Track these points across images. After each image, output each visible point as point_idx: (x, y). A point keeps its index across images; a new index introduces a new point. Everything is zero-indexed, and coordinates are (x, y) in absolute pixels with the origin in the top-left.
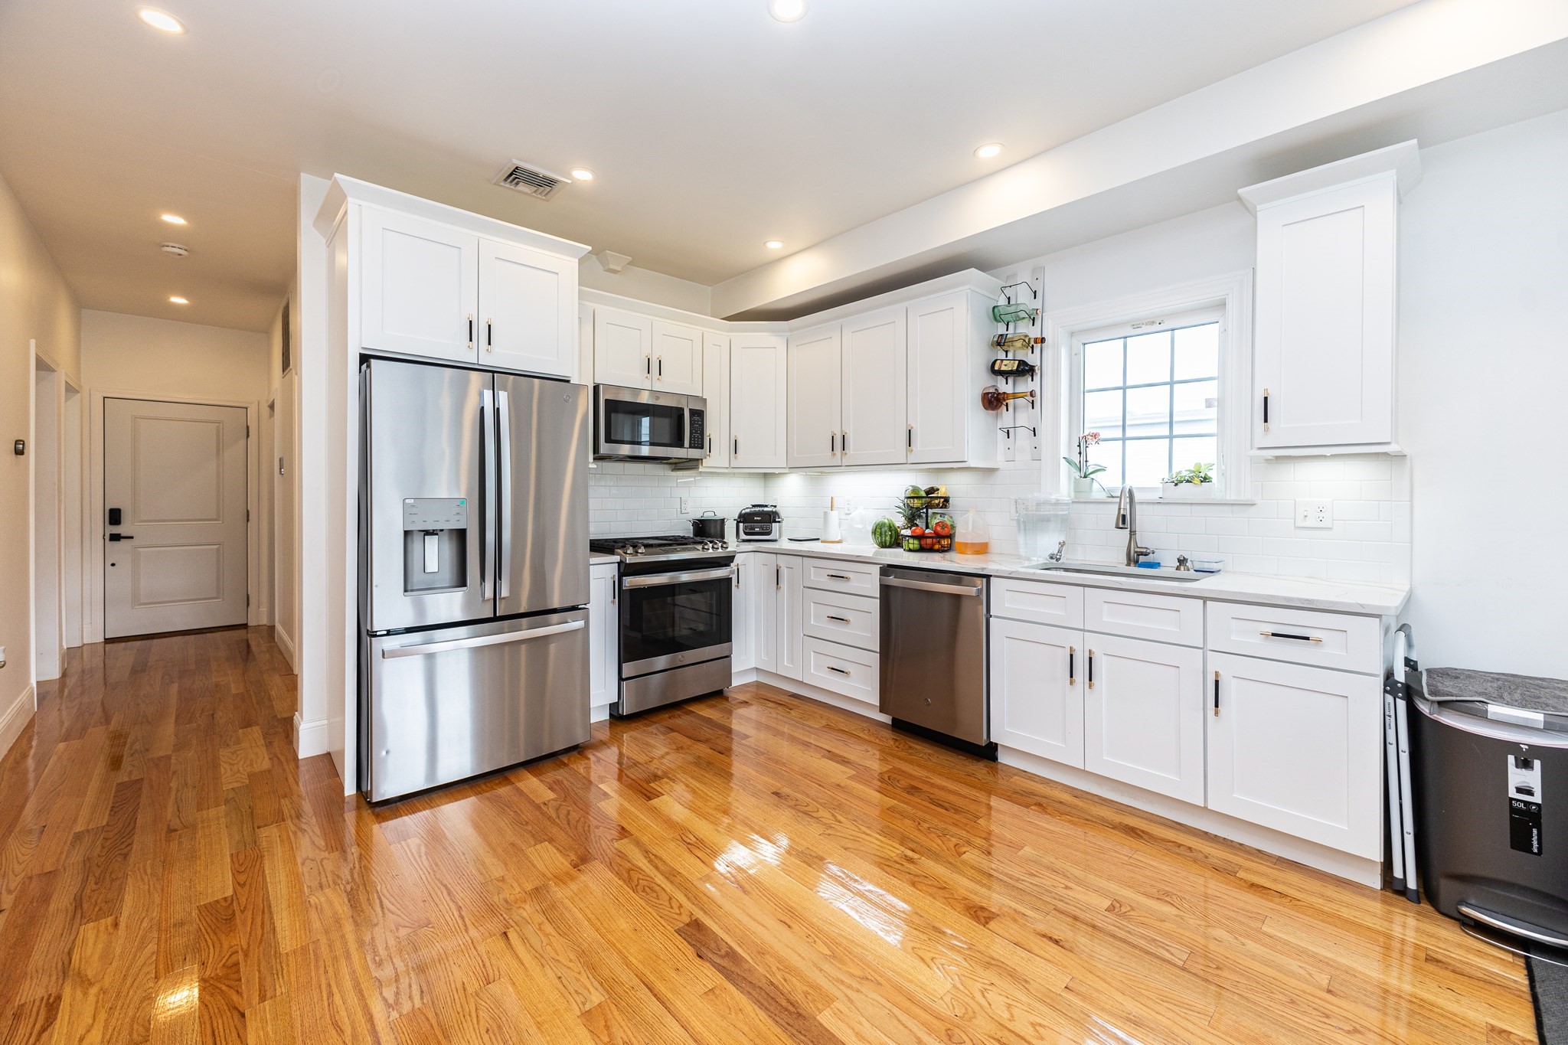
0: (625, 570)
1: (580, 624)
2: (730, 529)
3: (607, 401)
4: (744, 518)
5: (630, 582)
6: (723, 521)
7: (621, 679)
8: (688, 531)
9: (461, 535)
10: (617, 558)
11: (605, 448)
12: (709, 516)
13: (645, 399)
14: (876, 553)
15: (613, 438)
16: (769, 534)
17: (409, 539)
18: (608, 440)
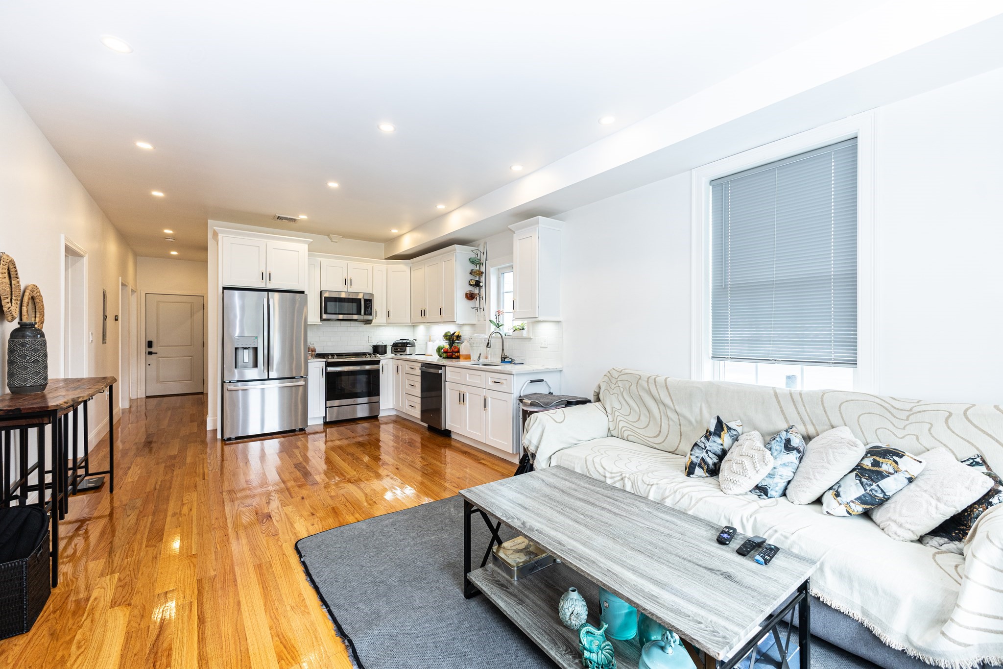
0: (328, 364)
1: (303, 383)
2: (389, 349)
3: (325, 297)
4: (395, 345)
5: (330, 369)
6: (386, 346)
7: (326, 408)
8: (369, 350)
9: (256, 349)
10: (325, 360)
11: (325, 316)
12: (379, 344)
13: (343, 295)
14: (438, 360)
15: (328, 312)
16: (404, 352)
17: (238, 351)
18: (326, 313)
